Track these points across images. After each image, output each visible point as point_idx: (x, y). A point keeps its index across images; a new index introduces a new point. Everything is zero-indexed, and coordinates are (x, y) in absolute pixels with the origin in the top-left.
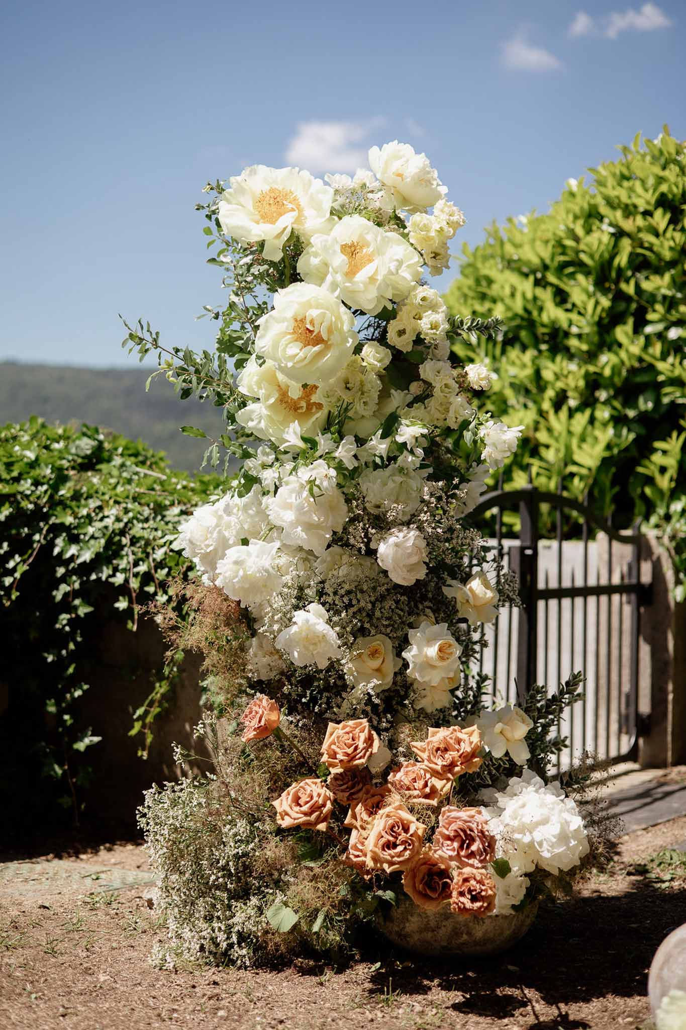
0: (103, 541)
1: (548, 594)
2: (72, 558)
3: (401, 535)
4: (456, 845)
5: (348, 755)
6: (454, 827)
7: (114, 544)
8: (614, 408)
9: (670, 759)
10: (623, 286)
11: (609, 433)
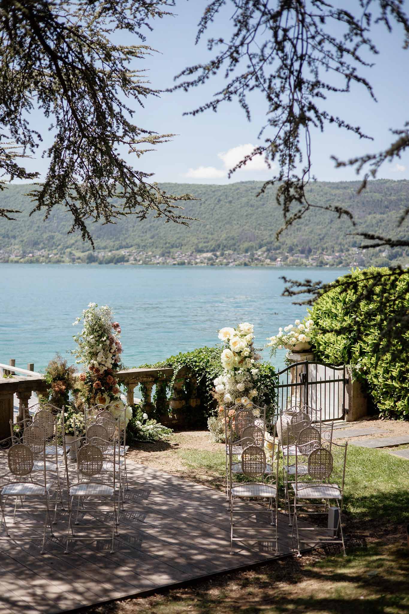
1: (312, 383)
3: (240, 385)
5: (231, 414)
8: (346, 335)
9: (352, 420)
11: (345, 341)
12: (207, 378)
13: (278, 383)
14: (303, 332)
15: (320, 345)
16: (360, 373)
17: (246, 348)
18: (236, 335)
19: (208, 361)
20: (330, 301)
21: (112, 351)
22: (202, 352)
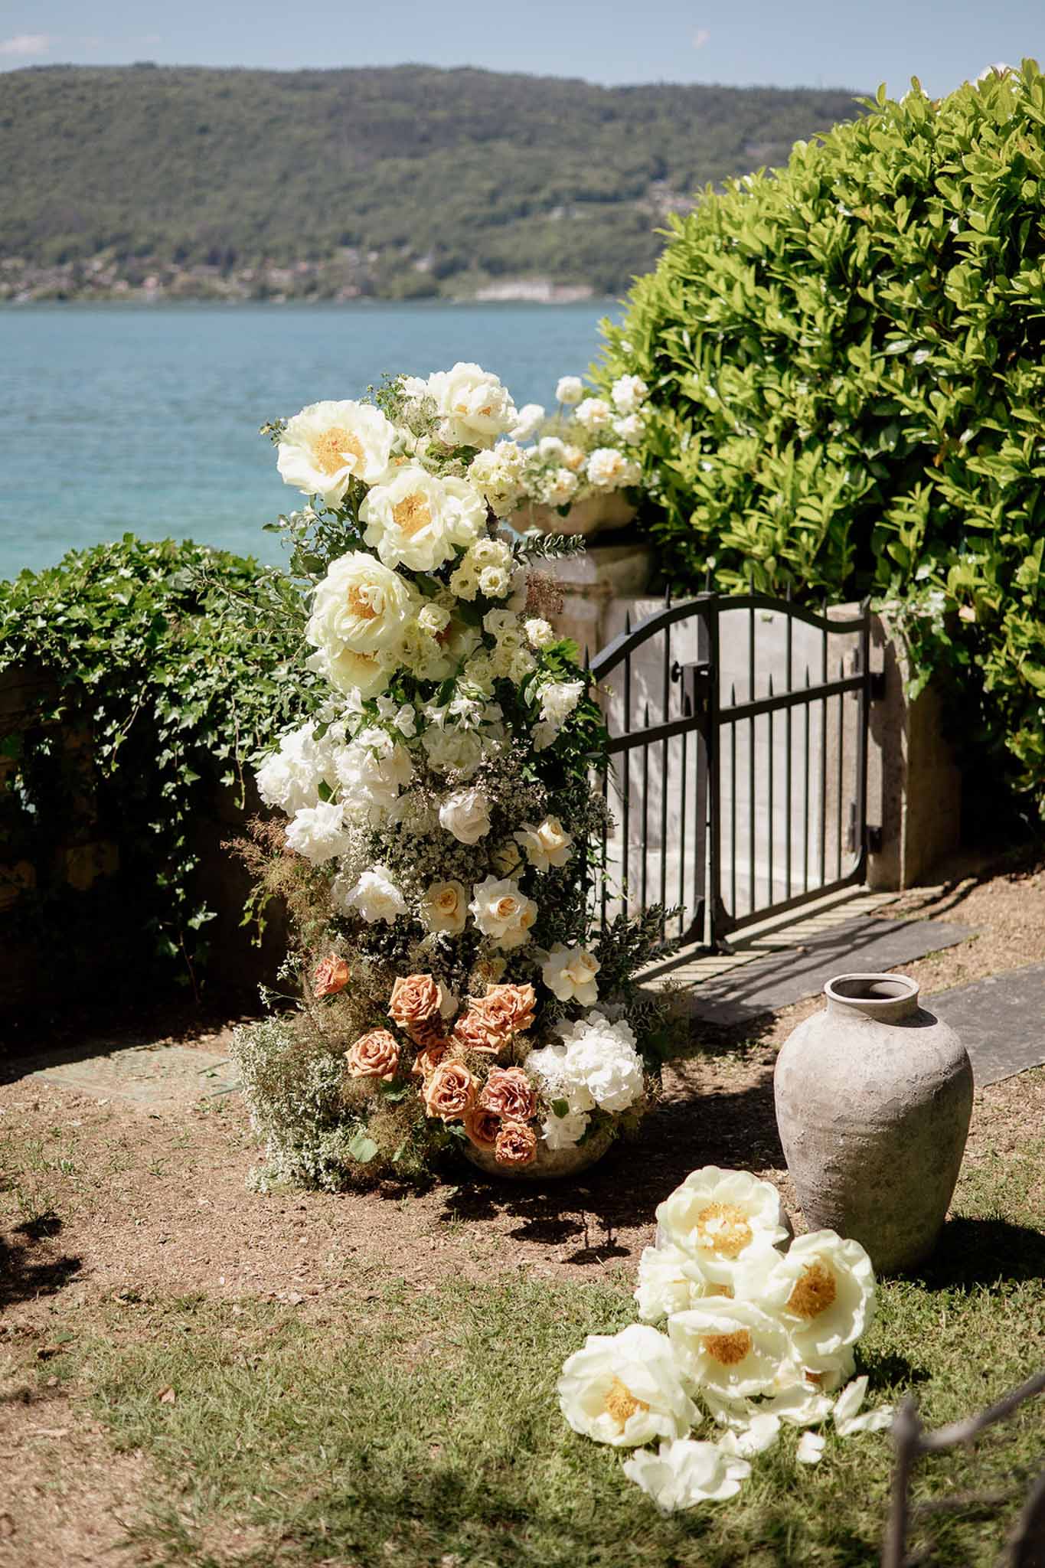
0: (206, 703)
1: (735, 714)
2: (175, 723)
3: (460, 799)
4: (500, 1102)
5: (412, 1010)
6: (499, 1085)
7: (219, 706)
8: (851, 447)
9: (902, 882)
10: (860, 290)
11: (844, 478)
12: (160, 723)
14: (601, 440)
15: (688, 502)
16: (946, 640)
18: (401, 455)
19: (159, 625)
20: (748, 276)
22: (109, 568)
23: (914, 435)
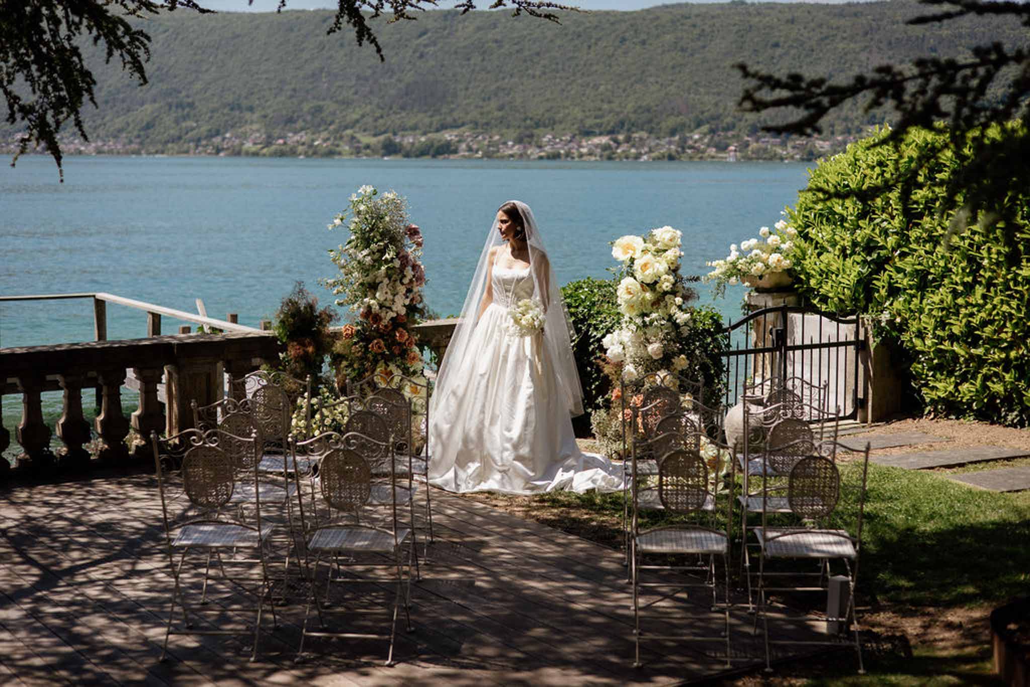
1: (795, 348)
3: (654, 346)
5: (637, 404)
9: (870, 420)
11: (858, 268)
12: (590, 337)
13: (728, 345)
14: (777, 250)
15: (809, 276)
16: (889, 329)
17: (666, 276)
18: (644, 251)
21: (406, 281)
22: (581, 288)
23: (883, 252)
